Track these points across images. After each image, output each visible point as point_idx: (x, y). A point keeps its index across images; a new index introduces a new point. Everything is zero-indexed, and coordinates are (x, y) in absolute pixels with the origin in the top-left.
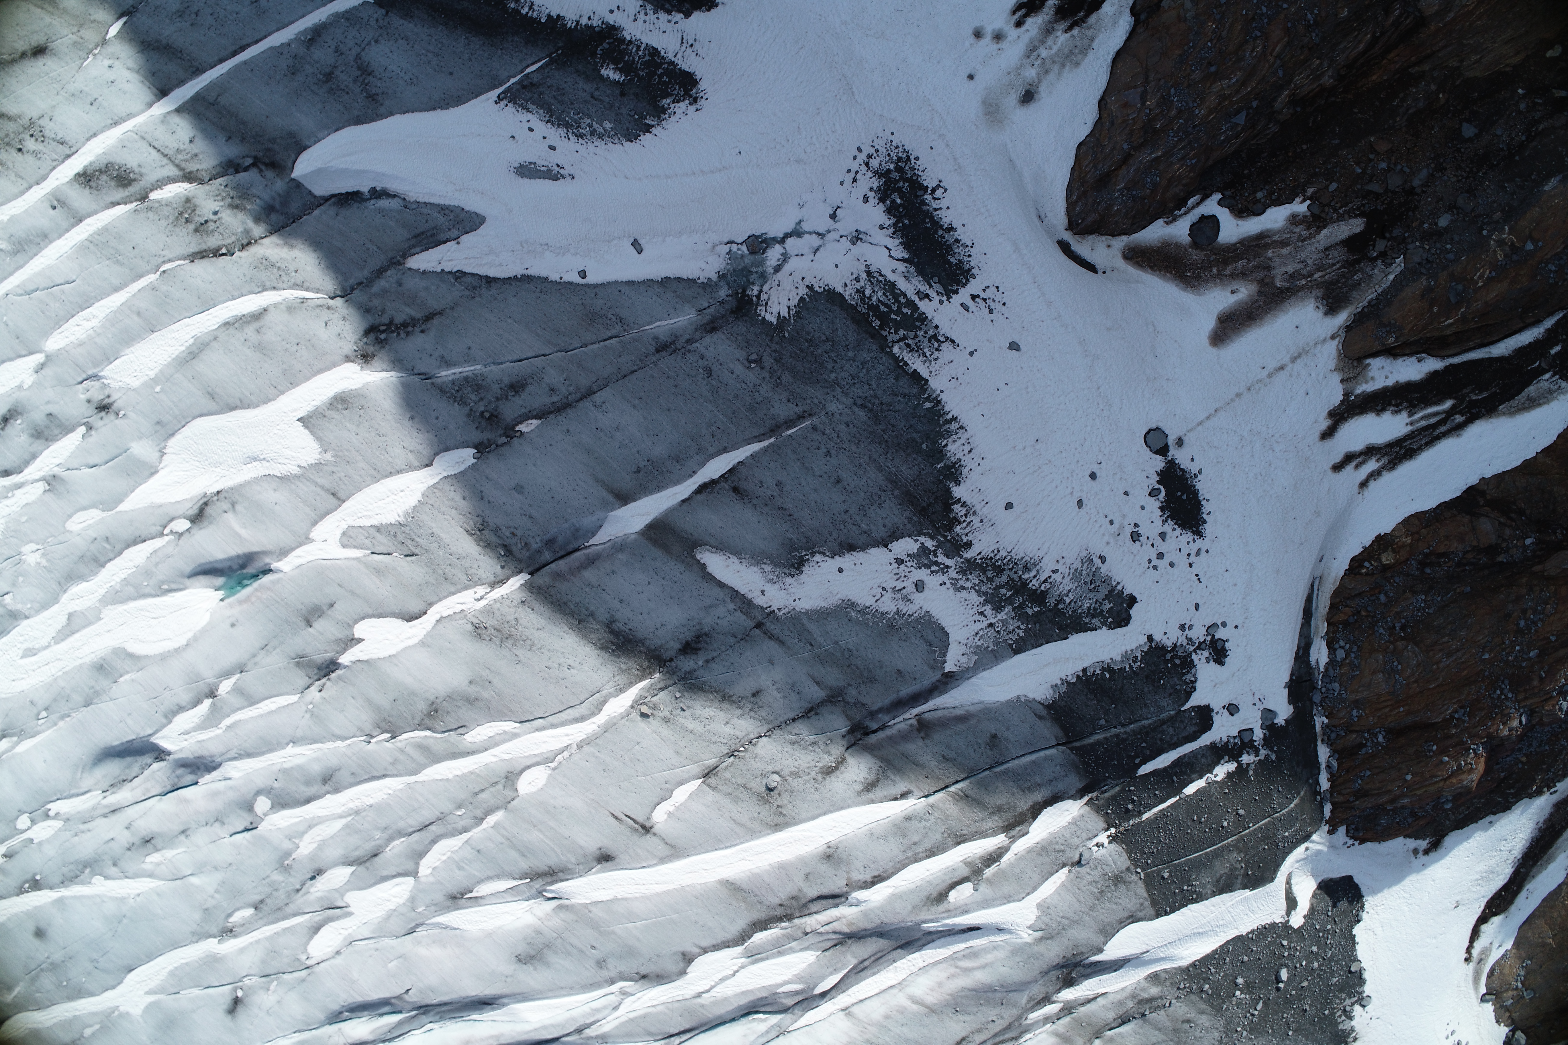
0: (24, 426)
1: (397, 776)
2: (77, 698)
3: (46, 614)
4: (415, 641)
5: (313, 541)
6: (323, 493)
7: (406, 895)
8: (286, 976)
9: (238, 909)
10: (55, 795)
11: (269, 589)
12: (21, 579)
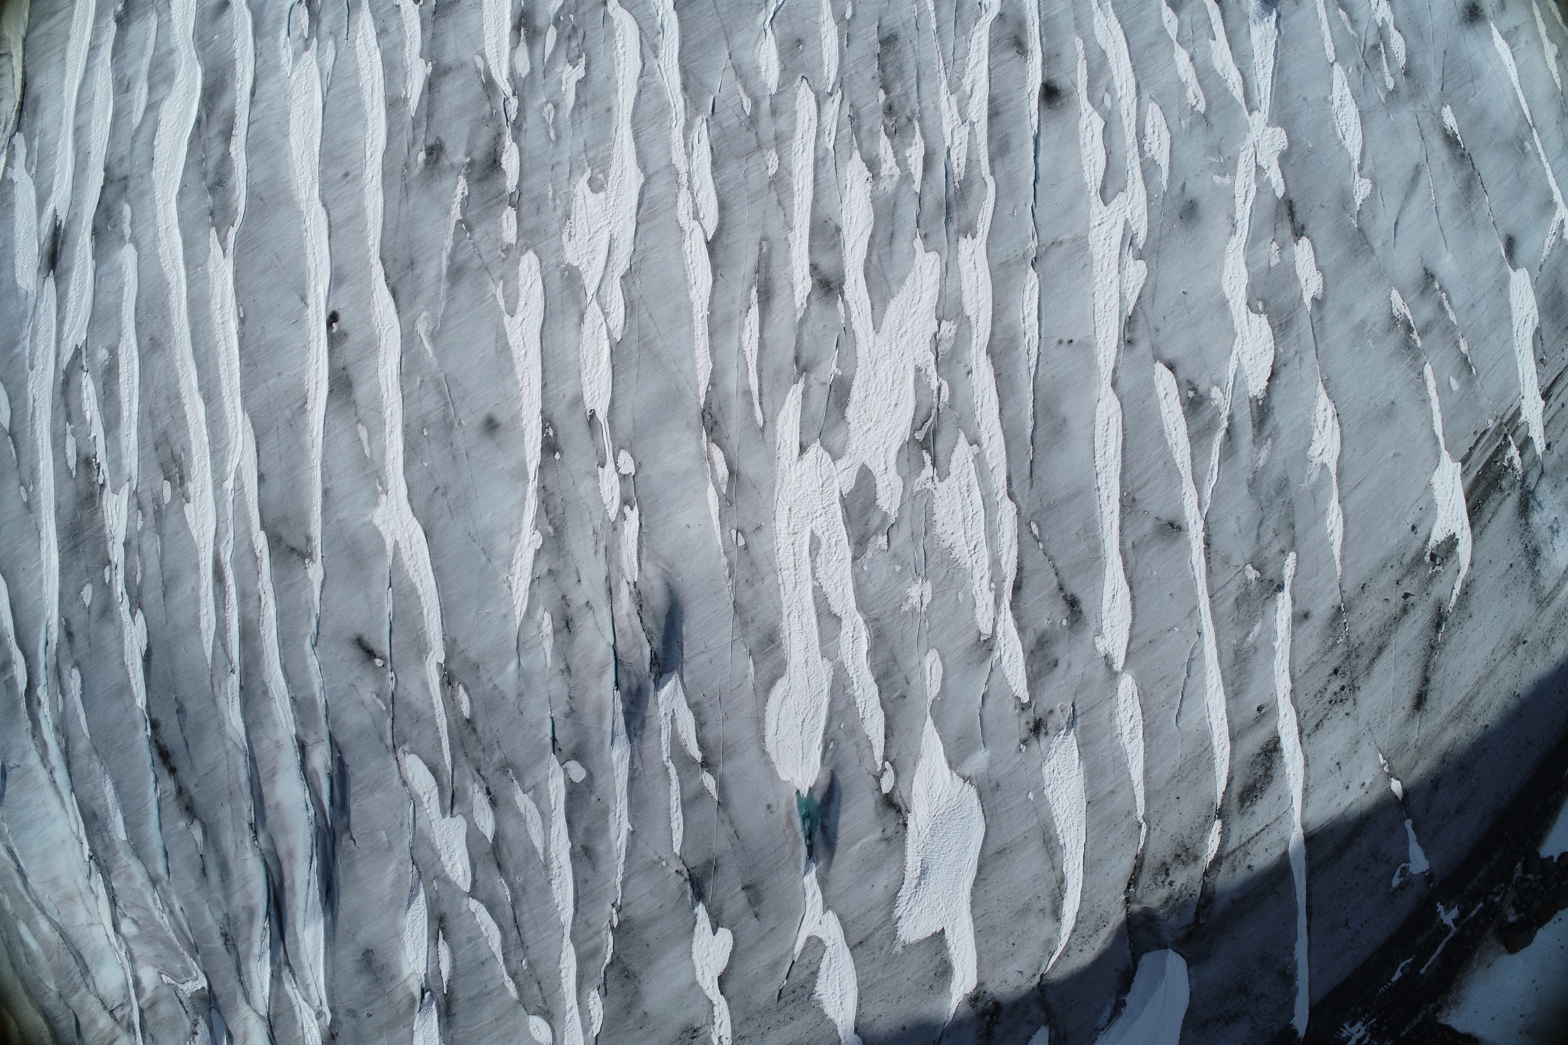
0: (1058, 628)
1: (574, 920)
2: (746, 596)
3: (850, 588)
4: (699, 977)
5: (824, 912)
6: (866, 934)
7: (453, 876)
8: (389, 721)
9: (471, 701)
10: (647, 526)
11: (792, 853)
12: (898, 568)
